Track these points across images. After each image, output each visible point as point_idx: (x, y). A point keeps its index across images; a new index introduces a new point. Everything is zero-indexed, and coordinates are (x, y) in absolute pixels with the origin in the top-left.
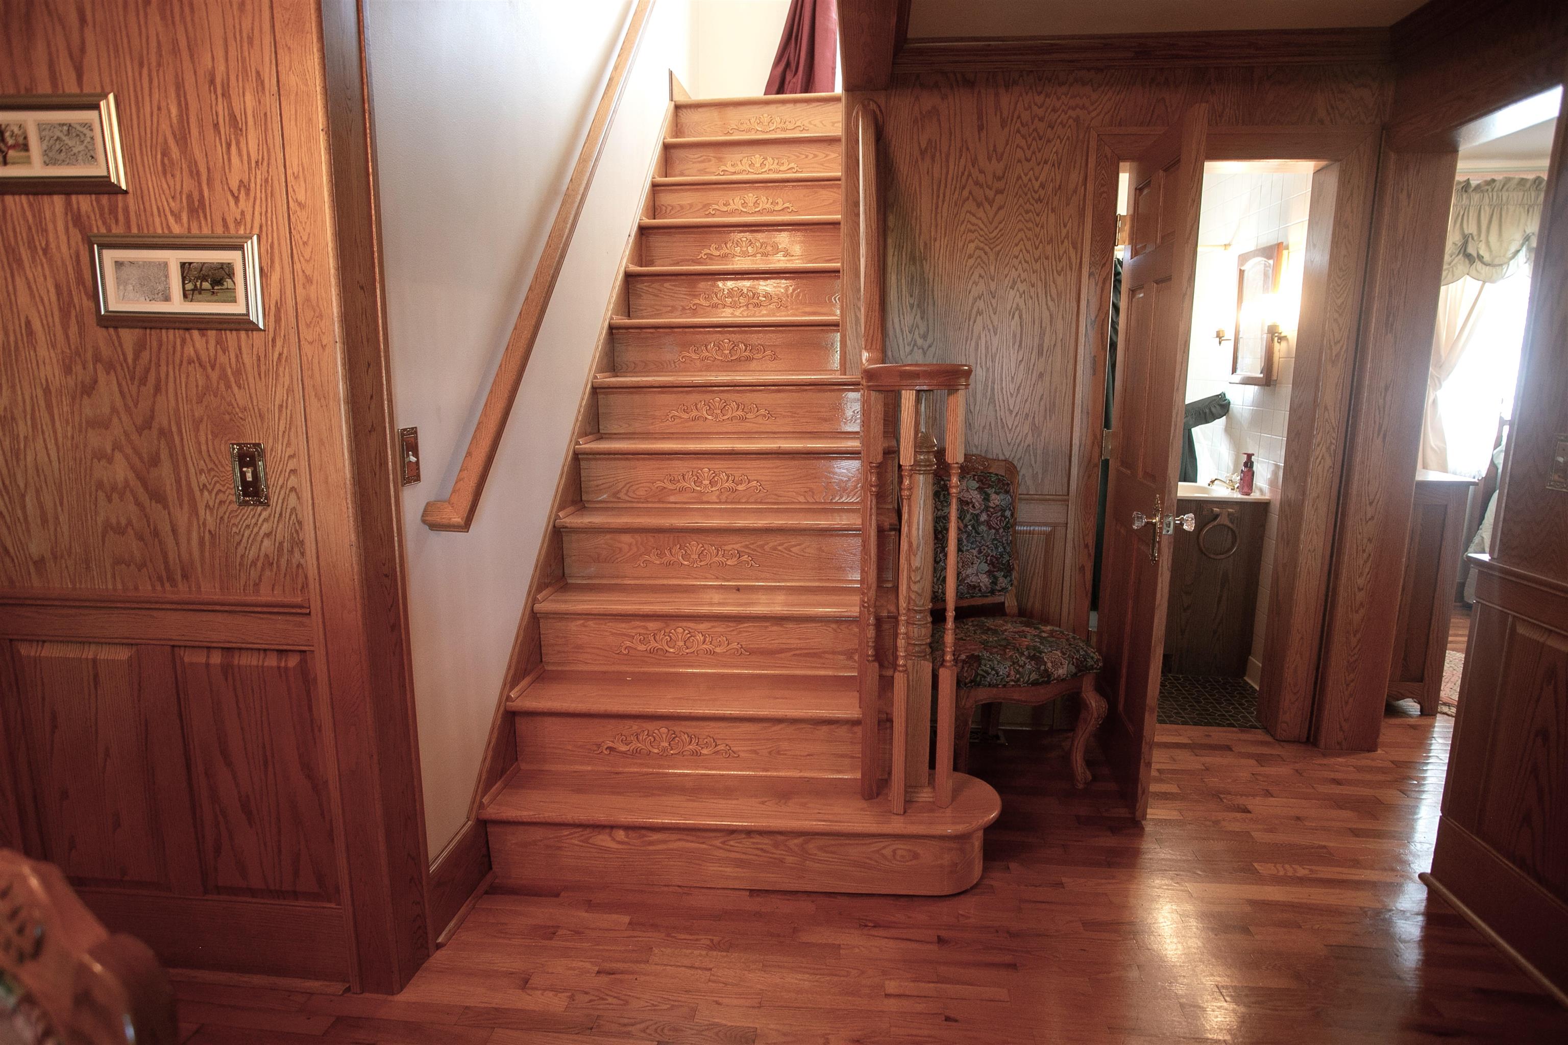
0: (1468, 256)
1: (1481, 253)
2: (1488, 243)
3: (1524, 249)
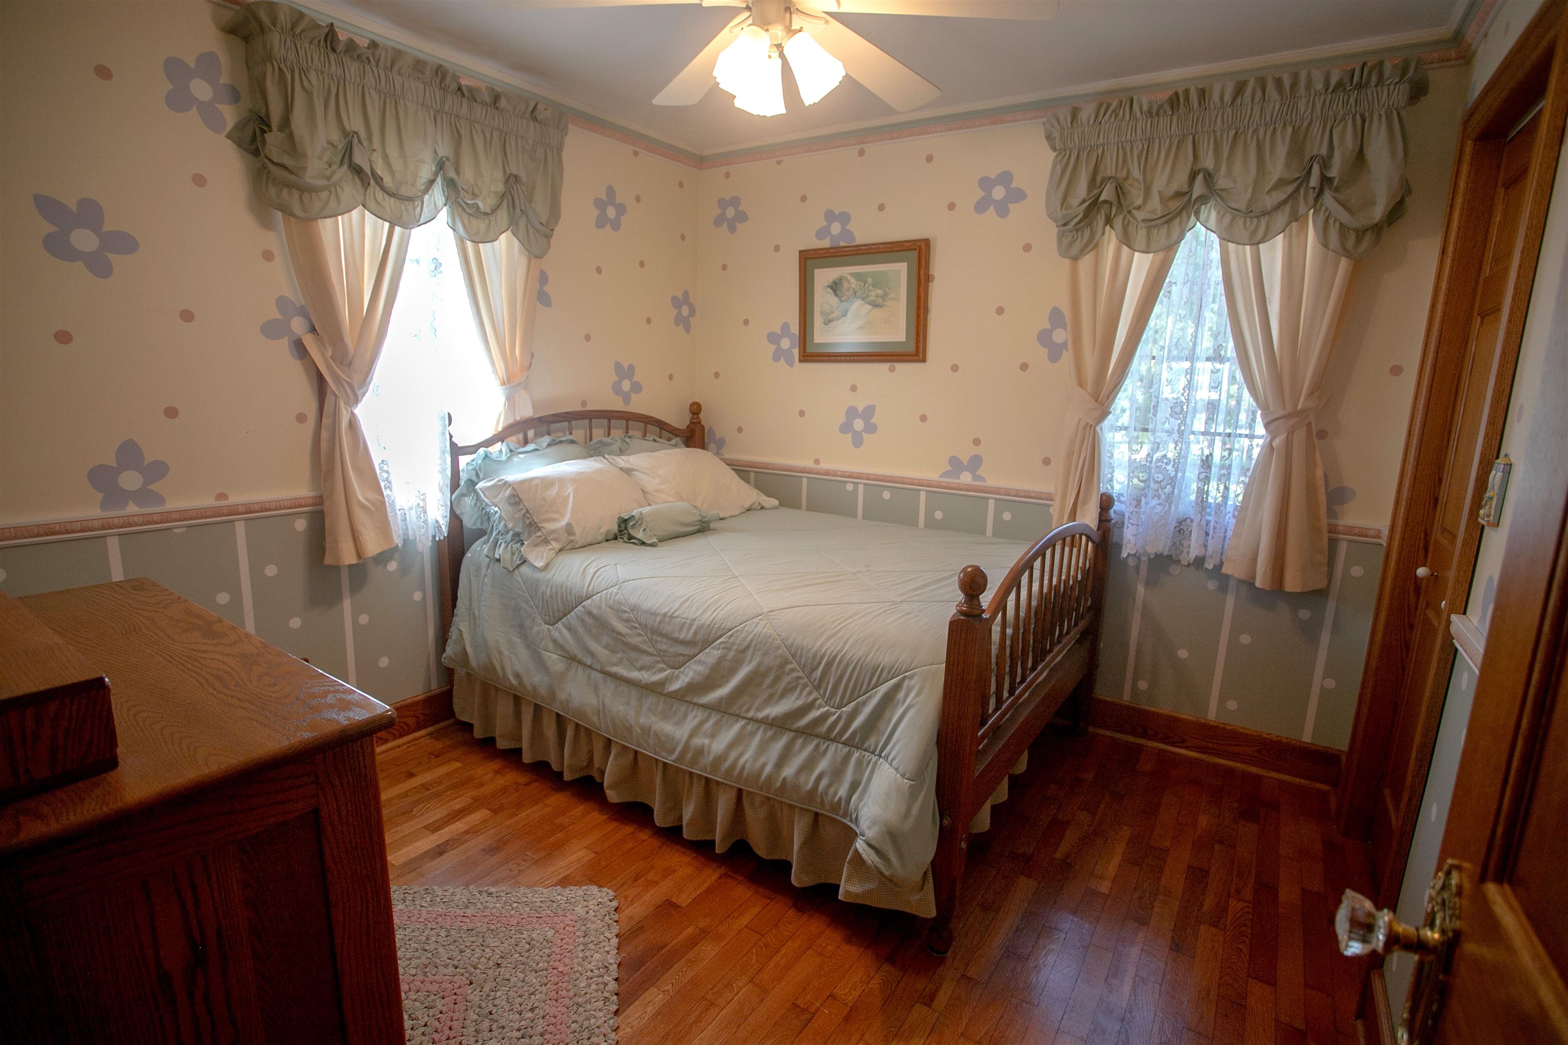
0: (358, 171)
1: (379, 172)
2: (386, 157)
3: (439, 180)
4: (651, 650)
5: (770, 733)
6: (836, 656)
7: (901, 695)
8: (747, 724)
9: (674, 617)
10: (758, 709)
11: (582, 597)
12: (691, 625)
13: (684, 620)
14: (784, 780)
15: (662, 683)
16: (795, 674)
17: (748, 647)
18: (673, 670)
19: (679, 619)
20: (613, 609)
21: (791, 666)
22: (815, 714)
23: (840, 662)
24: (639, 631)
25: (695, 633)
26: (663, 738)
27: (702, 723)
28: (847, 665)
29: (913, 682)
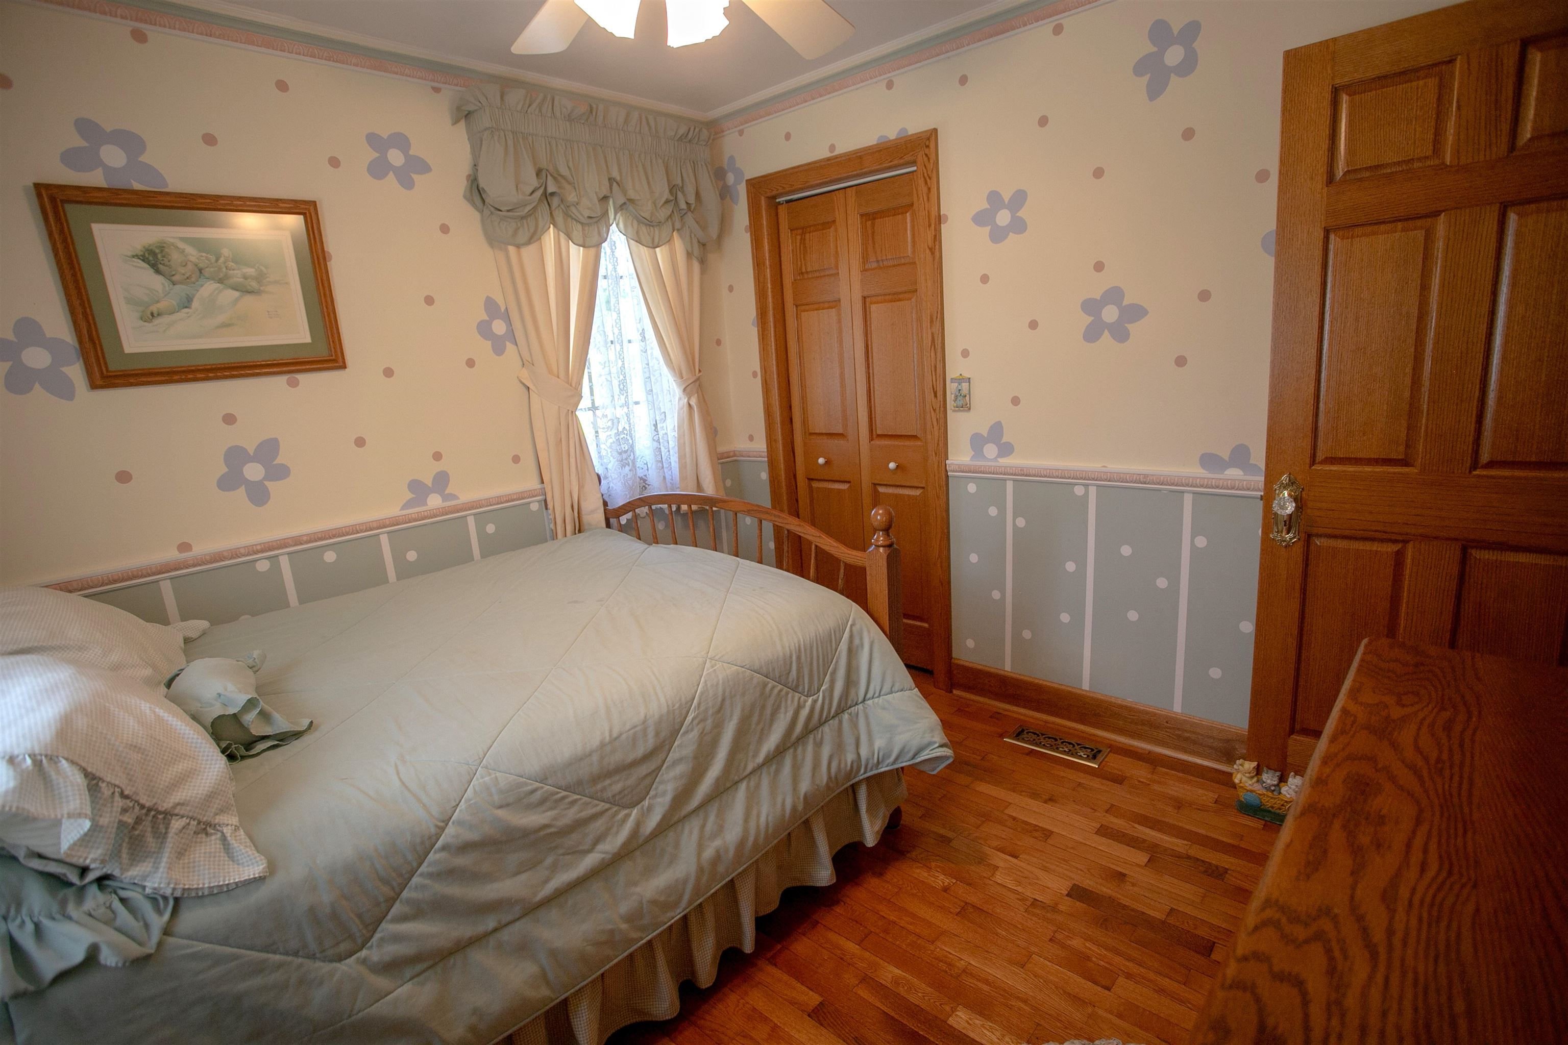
4: (602, 806)
5: (774, 767)
6: (799, 647)
7: (857, 641)
8: (749, 782)
9: (616, 739)
10: (755, 755)
11: (430, 838)
12: (645, 731)
13: (632, 732)
14: (805, 795)
15: (635, 833)
16: (776, 691)
17: (723, 700)
18: (639, 806)
19: (624, 736)
20: (508, 805)
21: (770, 686)
22: (804, 713)
23: (805, 650)
24: (570, 799)
25: (657, 734)
26: (662, 898)
27: (703, 827)
28: (811, 647)
29: (858, 626)
